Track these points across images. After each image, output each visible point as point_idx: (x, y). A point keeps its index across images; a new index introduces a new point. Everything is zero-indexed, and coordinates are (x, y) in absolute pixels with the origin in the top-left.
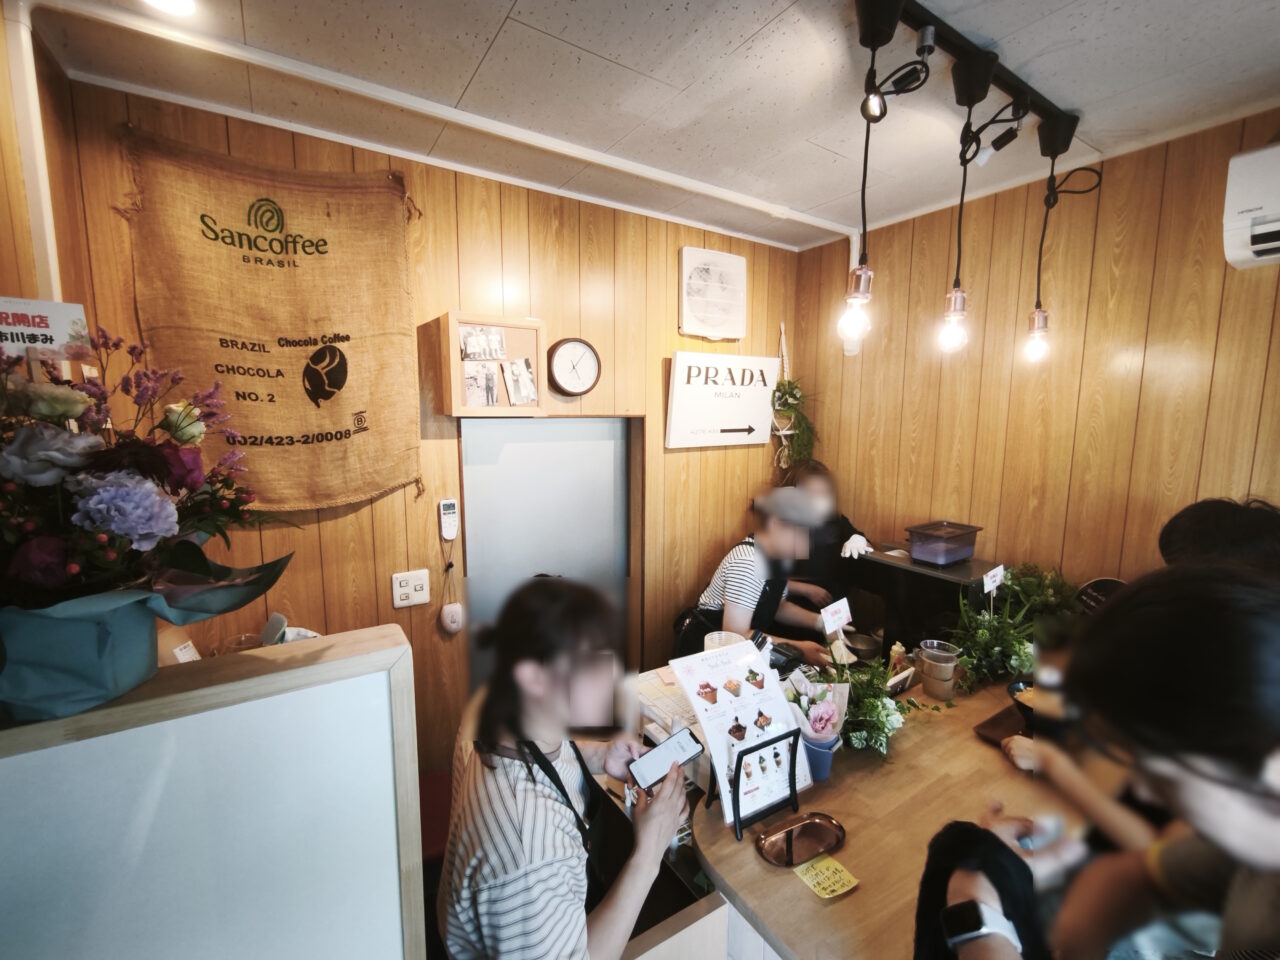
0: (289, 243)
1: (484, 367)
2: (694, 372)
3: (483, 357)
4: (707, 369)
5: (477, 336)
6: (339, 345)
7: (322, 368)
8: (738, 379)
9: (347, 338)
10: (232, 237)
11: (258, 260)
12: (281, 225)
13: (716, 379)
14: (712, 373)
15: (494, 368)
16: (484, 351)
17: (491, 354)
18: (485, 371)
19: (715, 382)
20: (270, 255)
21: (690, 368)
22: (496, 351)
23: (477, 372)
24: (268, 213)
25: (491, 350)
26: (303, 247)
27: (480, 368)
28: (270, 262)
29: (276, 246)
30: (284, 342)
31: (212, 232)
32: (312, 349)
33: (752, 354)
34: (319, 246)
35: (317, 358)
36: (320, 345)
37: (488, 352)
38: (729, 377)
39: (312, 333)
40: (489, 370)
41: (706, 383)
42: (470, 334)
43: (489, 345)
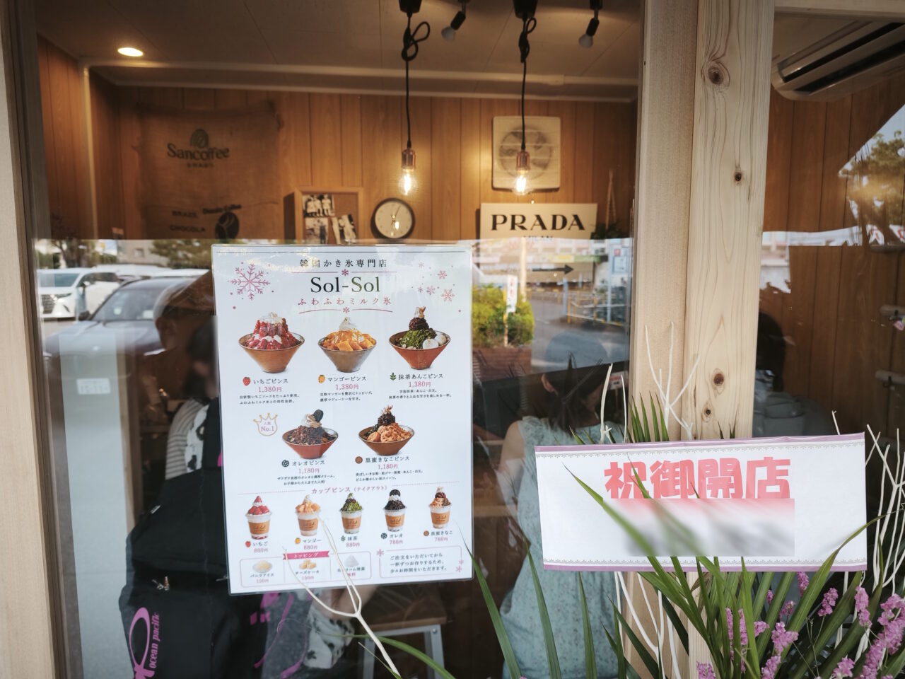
0: (210, 153)
1: (319, 221)
2: (500, 219)
3: (318, 215)
4: (513, 217)
5: (314, 201)
6: (236, 212)
7: (225, 225)
8: (548, 223)
9: (239, 207)
10: (183, 154)
11: (195, 165)
12: (207, 143)
13: (524, 225)
14: (519, 220)
15: (325, 221)
16: (319, 211)
17: (323, 213)
18: (320, 224)
19: (523, 228)
20: (201, 161)
21: (495, 217)
22: (327, 210)
23: (315, 225)
24: (201, 137)
25: (323, 210)
26: (217, 155)
27: (316, 223)
28: (201, 165)
29: (204, 156)
30: (206, 211)
31: (173, 152)
32: (220, 215)
33: (574, 201)
34: (224, 153)
35: (222, 219)
36: (224, 212)
37: (321, 211)
38: (538, 223)
39: (220, 205)
40: (322, 223)
41: (513, 228)
42: (309, 200)
43: (322, 207)
